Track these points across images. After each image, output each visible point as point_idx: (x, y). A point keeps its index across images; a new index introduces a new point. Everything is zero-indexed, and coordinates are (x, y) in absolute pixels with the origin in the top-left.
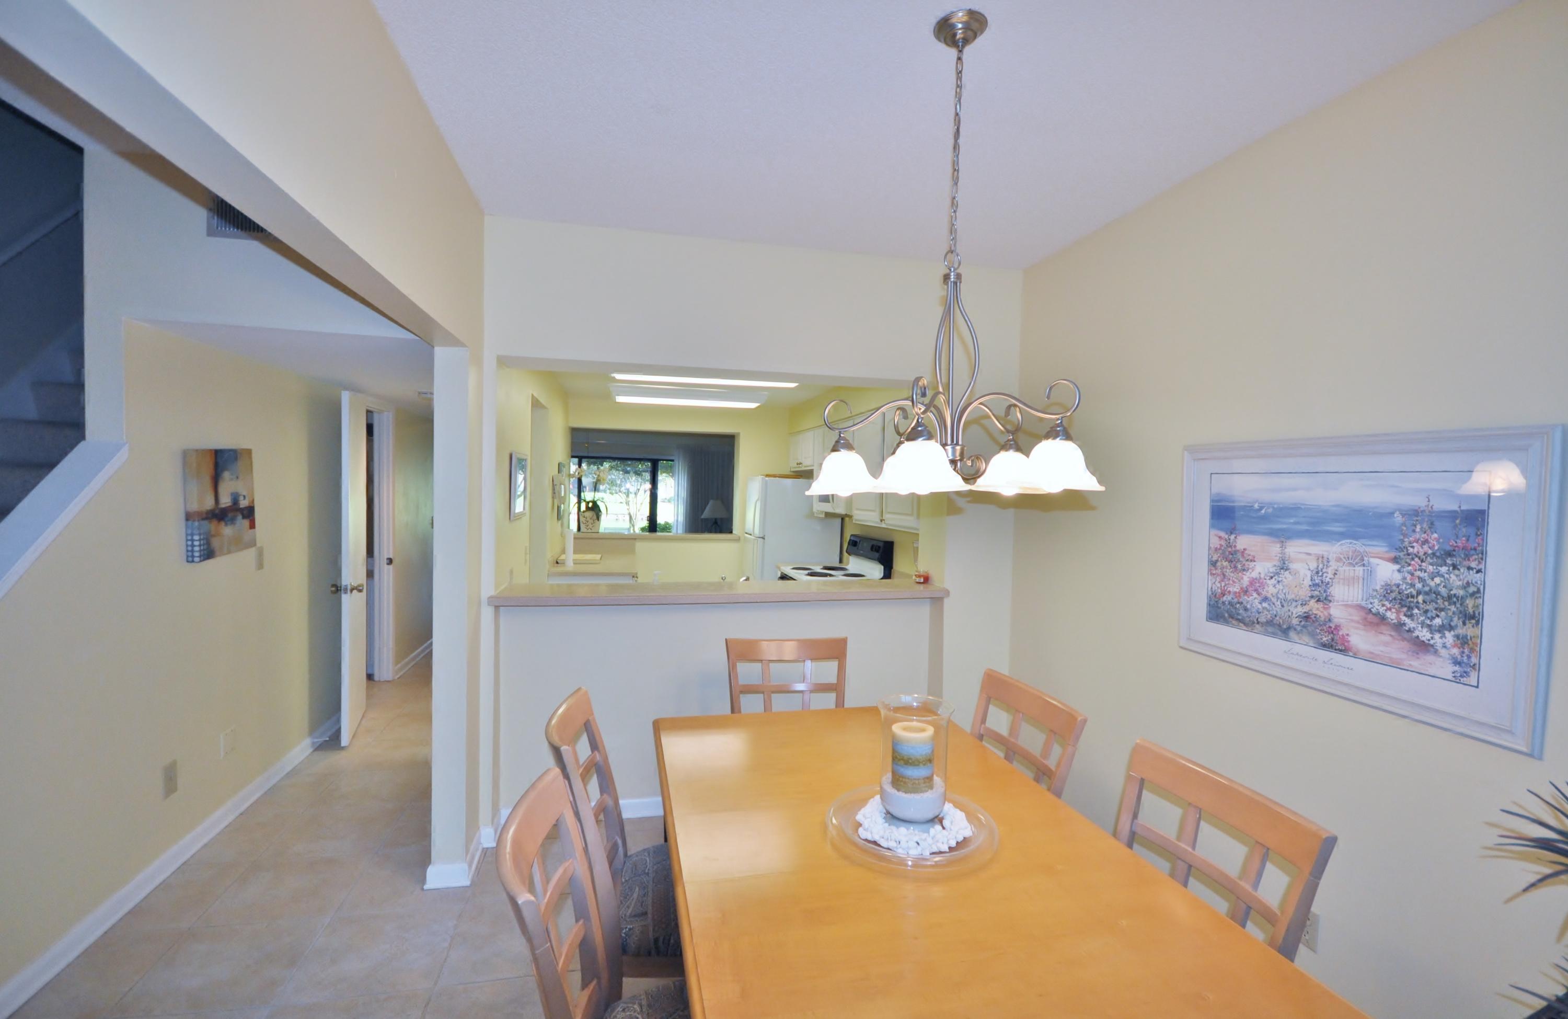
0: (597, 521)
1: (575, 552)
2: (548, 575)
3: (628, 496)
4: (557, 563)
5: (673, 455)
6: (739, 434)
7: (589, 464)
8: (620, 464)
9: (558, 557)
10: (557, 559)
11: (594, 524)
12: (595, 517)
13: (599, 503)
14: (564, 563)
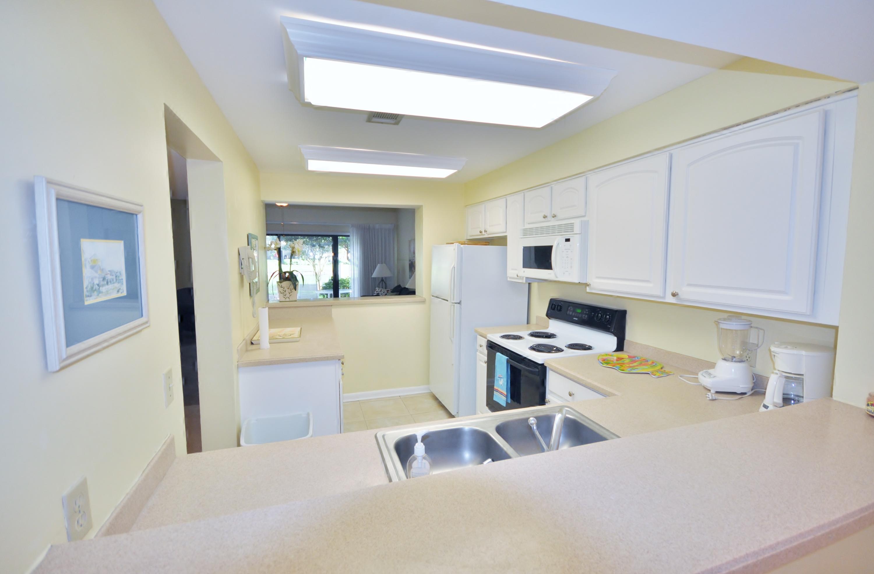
0: (294, 290)
1: (271, 326)
2: (238, 367)
3: (314, 261)
4: (252, 343)
5: (349, 232)
6: (420, 207)
7: (287, 241)
8: (309, 240)
9: (252, 339)
10: (252, 340)
11: (291, 294)
12: (292, 287)
13: (295, 273)
14: (259, 344)
